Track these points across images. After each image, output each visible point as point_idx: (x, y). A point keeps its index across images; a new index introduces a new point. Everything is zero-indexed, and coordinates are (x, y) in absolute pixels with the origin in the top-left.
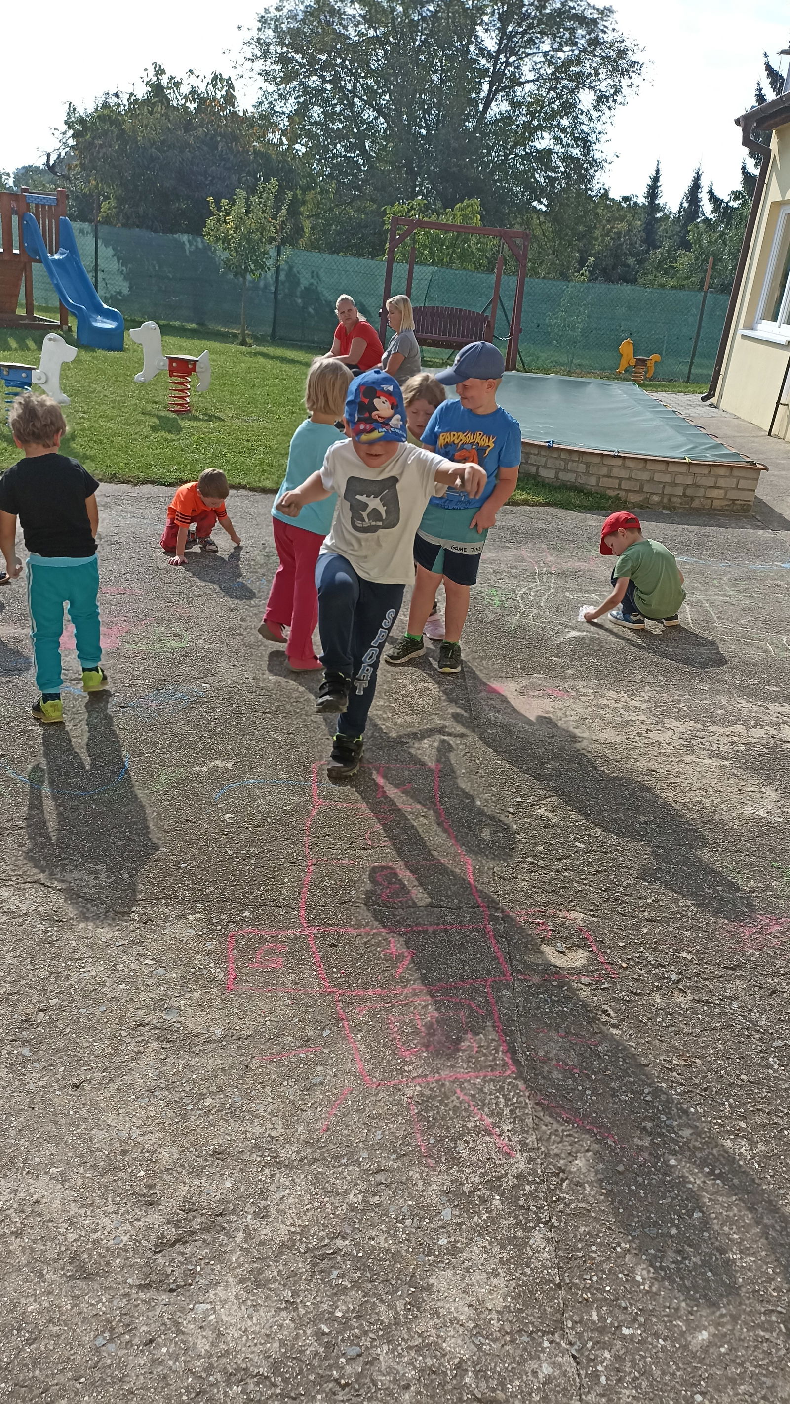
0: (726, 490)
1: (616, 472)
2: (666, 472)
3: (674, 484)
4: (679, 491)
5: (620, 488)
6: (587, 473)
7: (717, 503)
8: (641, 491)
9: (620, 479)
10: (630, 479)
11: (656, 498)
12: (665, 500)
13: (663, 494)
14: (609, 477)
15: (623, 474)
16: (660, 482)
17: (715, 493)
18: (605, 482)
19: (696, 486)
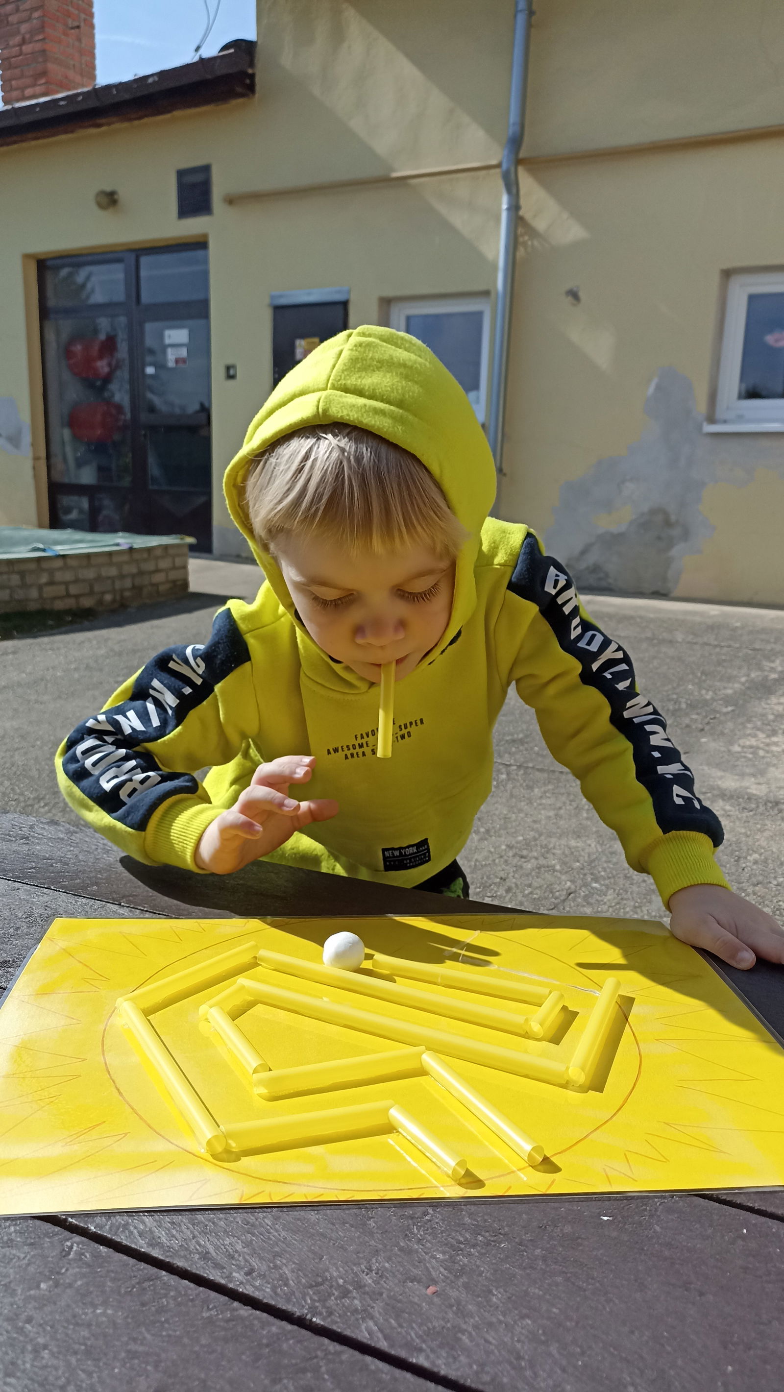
0: (167, 571)
1: (59, 576)
2: (111, 564)
3: (122, 577)
4: (128, 583)
5: (68, 595)
6: (24, 586)
7: (162, 588)
8: (91, 593)
9: (67, 584)
10: (76, 581)
11: (108, 597)
12: (118, 597)
13: (113, 591)
14: (51, 583)
15: (68, 576)
16: (108, 578)
17: (159, 578)
18: (49, 592)
19: (141, 573)
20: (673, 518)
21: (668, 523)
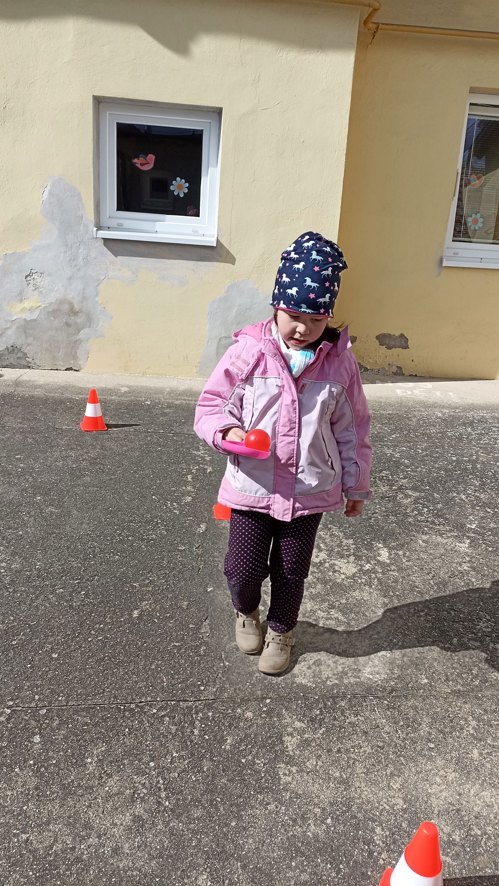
20: (77, 307)
21: (73, 312)
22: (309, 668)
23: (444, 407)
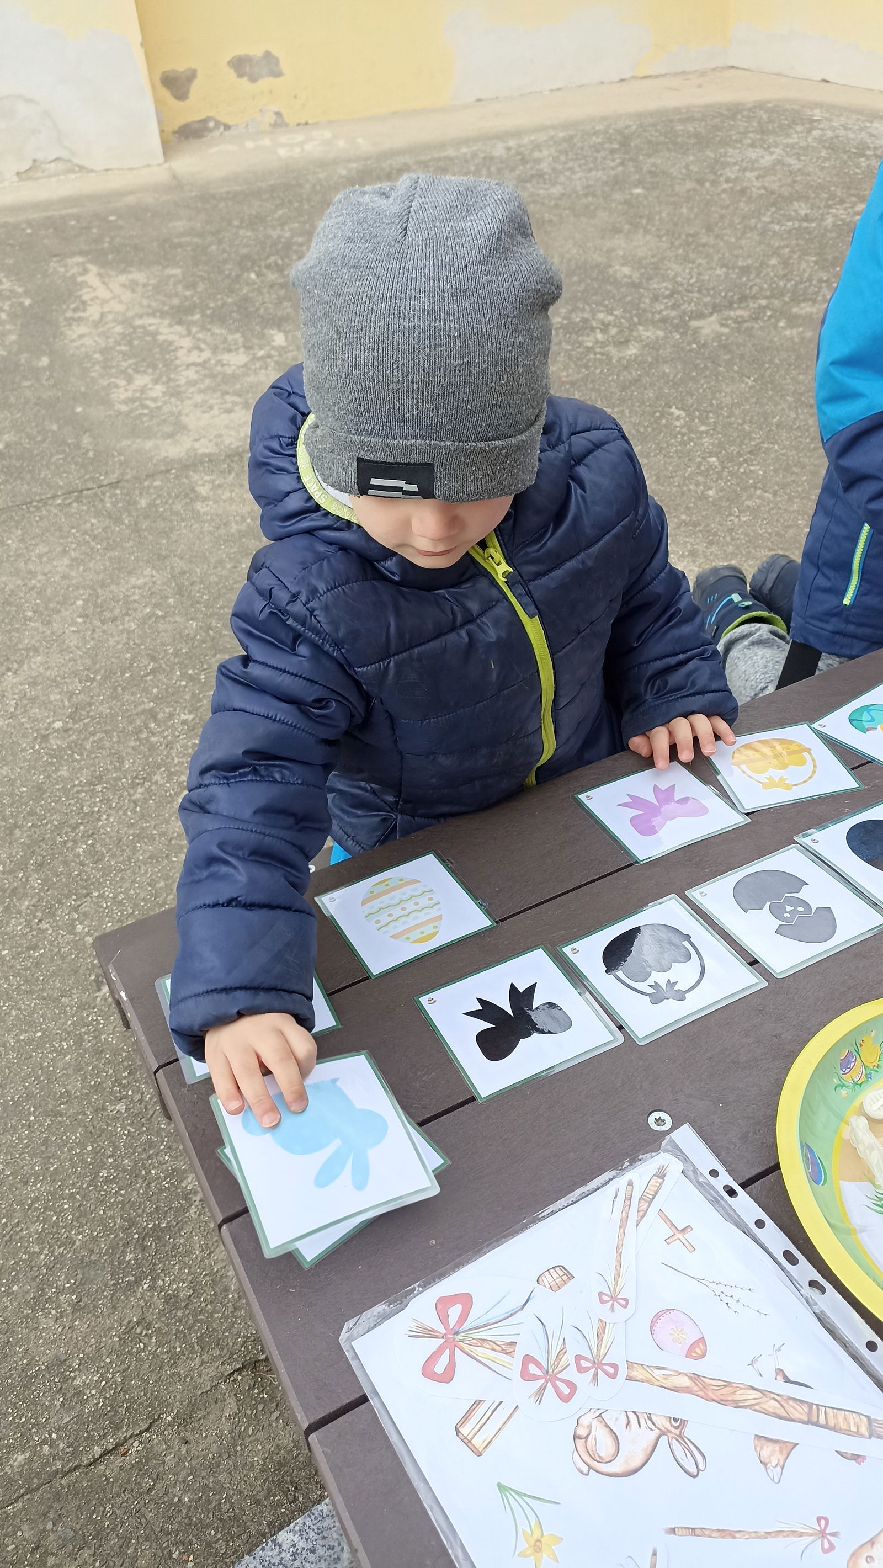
22: (210, 441)
23: (349, 161)
